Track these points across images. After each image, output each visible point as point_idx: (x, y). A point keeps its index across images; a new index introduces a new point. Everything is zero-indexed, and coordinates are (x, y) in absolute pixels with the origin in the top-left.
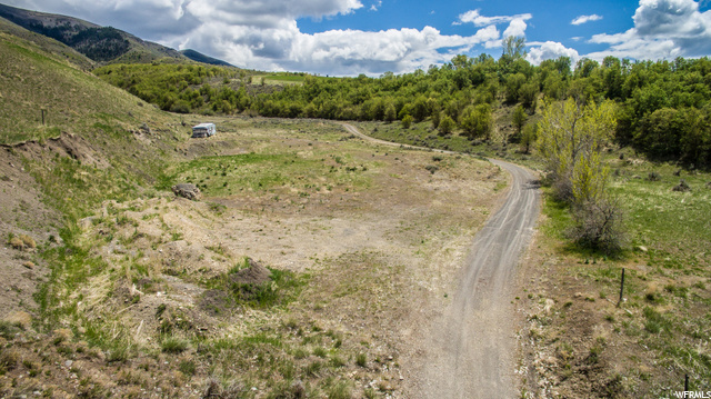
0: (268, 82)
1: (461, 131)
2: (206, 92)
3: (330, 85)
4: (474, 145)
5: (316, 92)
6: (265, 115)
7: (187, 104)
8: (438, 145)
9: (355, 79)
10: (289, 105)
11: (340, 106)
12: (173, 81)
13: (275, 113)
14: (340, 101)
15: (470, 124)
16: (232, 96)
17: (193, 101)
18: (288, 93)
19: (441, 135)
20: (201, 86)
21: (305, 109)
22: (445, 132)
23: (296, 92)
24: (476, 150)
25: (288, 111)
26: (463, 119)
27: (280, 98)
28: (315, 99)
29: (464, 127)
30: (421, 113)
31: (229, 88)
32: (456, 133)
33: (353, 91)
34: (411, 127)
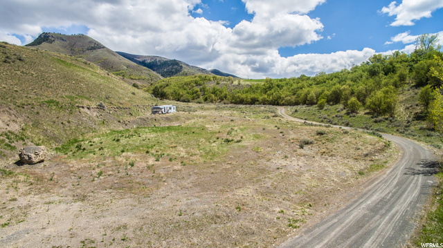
0: (242, 82)
1: (367, 111)
2: (203, 90)
3: (280, 83)
4: (376, 122)
5: (270, 88)
6: (235, 103)
7: (190, 97)
8: (341, 122)
9: (299, 78)
10: (250, 96)
11: (283, 96)
12: (187, 84)
13: (242, 102)
14: (284, 93)
15: (374, 104)
16: (218, 92)
17: (195, 95)
18: (251, 89)
19: (348, 114)
20: (201, 87)
21: (260, 98)
22: (352, 110)
23: (257, 88)
24: (376, 126)
25: (249, 100)
26: (368, 101)
27: (247, 92)
28: (268, 92)
29: (369, 107)
30: (335, 98)
31: (218, 87)
32: (362, 112)
33: (295, 86)
34: (325, 108)
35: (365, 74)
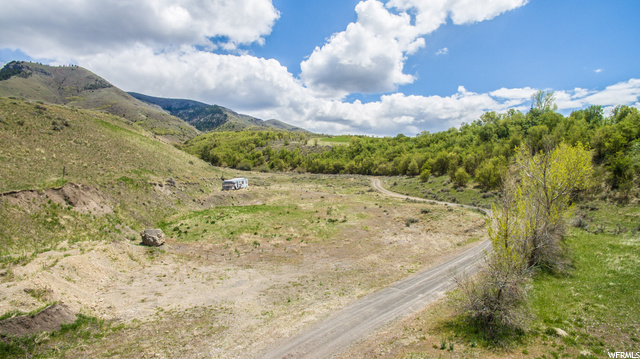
0: (320, 143)
1: (477, 184)
2: (267, 153)
3: (371, 145)
4: (484, 197)
5: (358, 151)
6: (313, 172)
7: (250, 163)
8: (447, 197)
9: (394, 139)
10: (333, 162)
11: (376, 162)
12: (244, 144)
13: (321, 170)
14: (377, 159)
15: (483, 177)
16: (288, 157)
17: (256, 160)
18: (334, 152)
19: (455, 187)
20: (264, 148)
21: (347, 166)
22: (460, 184)
23: (341, 151)
24: (484, 202)
25: (332, 168)
26: (478, 172)
27: (328, 157)
28: (357, 157)
29: (478, 180)
30: (442, 168)
31: (287, 149)
32: (471, 185)
33: (391, 149)
34: (430, 180)
35: (476, 138)
